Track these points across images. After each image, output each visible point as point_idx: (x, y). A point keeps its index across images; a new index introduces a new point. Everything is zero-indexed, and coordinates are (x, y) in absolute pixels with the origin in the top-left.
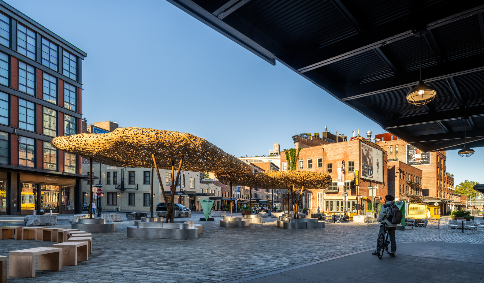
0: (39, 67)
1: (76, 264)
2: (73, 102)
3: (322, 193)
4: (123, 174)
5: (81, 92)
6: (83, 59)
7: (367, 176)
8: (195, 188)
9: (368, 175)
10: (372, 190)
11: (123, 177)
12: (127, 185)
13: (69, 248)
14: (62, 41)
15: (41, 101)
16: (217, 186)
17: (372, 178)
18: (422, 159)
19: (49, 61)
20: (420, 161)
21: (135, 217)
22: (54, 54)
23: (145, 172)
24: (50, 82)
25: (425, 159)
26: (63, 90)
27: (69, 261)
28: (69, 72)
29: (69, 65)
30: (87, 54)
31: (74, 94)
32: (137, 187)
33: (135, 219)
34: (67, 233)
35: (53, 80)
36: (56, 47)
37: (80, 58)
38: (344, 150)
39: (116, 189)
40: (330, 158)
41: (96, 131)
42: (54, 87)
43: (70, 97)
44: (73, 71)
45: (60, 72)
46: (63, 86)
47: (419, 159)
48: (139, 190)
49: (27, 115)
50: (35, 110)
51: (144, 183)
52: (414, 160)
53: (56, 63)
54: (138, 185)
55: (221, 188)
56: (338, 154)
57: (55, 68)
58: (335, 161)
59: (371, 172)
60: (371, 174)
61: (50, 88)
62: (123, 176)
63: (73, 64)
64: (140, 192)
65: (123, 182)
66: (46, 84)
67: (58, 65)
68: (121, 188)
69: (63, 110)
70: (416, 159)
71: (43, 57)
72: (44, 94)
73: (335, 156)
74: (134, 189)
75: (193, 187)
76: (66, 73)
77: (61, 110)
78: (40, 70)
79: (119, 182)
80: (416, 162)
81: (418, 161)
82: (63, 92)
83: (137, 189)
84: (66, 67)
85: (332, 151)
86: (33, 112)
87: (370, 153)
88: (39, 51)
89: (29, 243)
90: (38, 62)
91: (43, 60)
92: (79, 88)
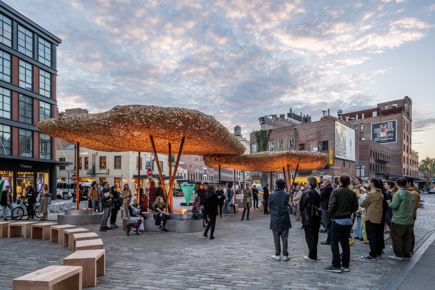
0: (15, 54)
1: (96, 284)
2: (48, 88)
3: (294, 174)
4: (94, 159)
5: (56, 78)
6: (57, 46)
7: (341, 156)
9: (342, 154)
10: (359, 169)
11: (94, 163)
12: (98, 170)
13: (87, 263)
14: (38, 27)
15: (17, 87)
16: (184, 169)
17: (345, 157)
18: (388, 137)
19: (25, 48)
20: (385, 139)
22: (29, 40)
23: (115, 157)
24: (26, 69)
25: (391, 137)
26: (38, 77)
27: (86, 281)
28: (44, 58)
29: (45, 52)
30: (61, 40)
31: (49, 81)
32: (108, 172)
34: (64, 232)
35: (29, 67)
36: (32, 33)
37: (54, 45)
38: (317, 129)
39: (87, 174)
40: (302, 138)
42: (29, 73)
43: (45, 83)
44: (48, 57)
45: (36, 59)
46: (38, 72)
47: (385, 137)
48: (110, 174)
49: (3, 103)
50: (11, 98)
51: (115, 168)
52: (380, 139)
53: (31, 49)
54: (108, 170)
55: (188, 171)
56: (311, 134)
57: (30, 54)
58: (308, 141)
59: (345, 152)
60: (345, 154)
61: (25, 75)
62: (94, 161)
63: (48, 51)
64: (110, 177)
65: (94, 167)
66: (22, 70)
67: (33, 52)
68: (92, 173)
69: (38, 97)
70: (382, 137)
71: (19, 43)
72: (20, 81)
73: (307, 136)
74: (106, 174)
76: (41, 60)
77: (36, 96)
78: (16, 57)
79: (90, 167)
80: (382, 141)
81: (384, 139)
82: (38, 78)
83: (108, 174)
84: (41, 53)
85: (304, 131)
86: (9, 99)
87: (344, 132)
88: (15, 37)
89: (18, 244)
90: (14, 48)
91: (19, 46)
92: (53, 74)
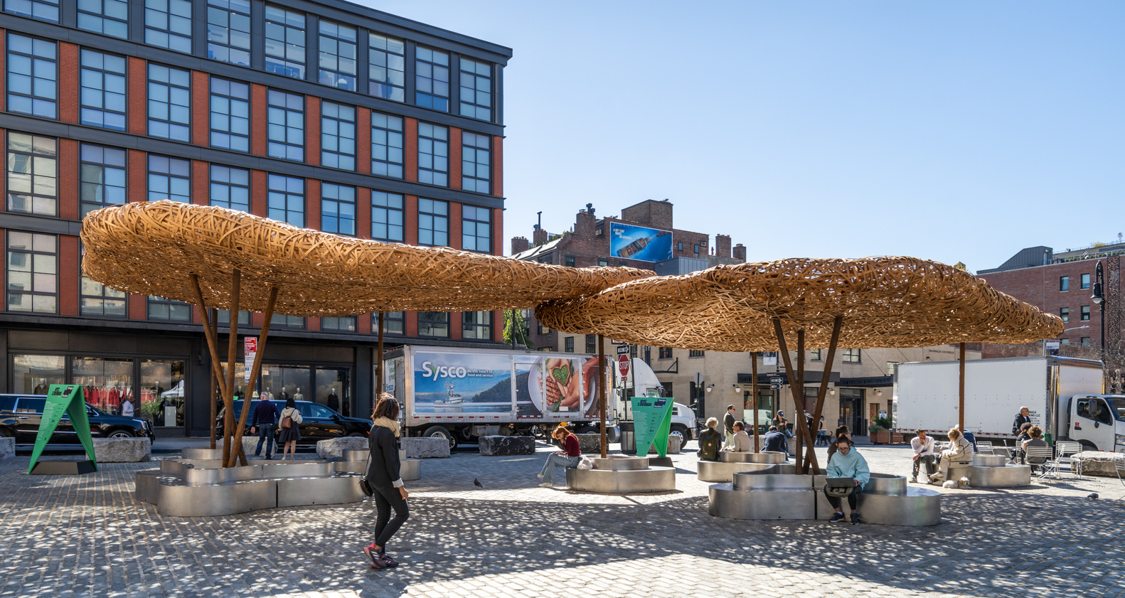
6: (504, 66)
8: (862, 361)
12: (655, 363)
15: (414, 185)
21: (492, 447)
28: (476, 104)
30: (509, 49)
31: (486, 154)
32: (675, 365)
33: (491, 454)
37: (495, 64)
41: (617, 230)
42: (441, 149)
48: (681, 373)
54: (677, 362)
63: (484, 85)
64: (681, 381)
75: (855, 359)
76: (468, 111)
83: (677, 372)
84: (467, 95)
92: (494, 136)
